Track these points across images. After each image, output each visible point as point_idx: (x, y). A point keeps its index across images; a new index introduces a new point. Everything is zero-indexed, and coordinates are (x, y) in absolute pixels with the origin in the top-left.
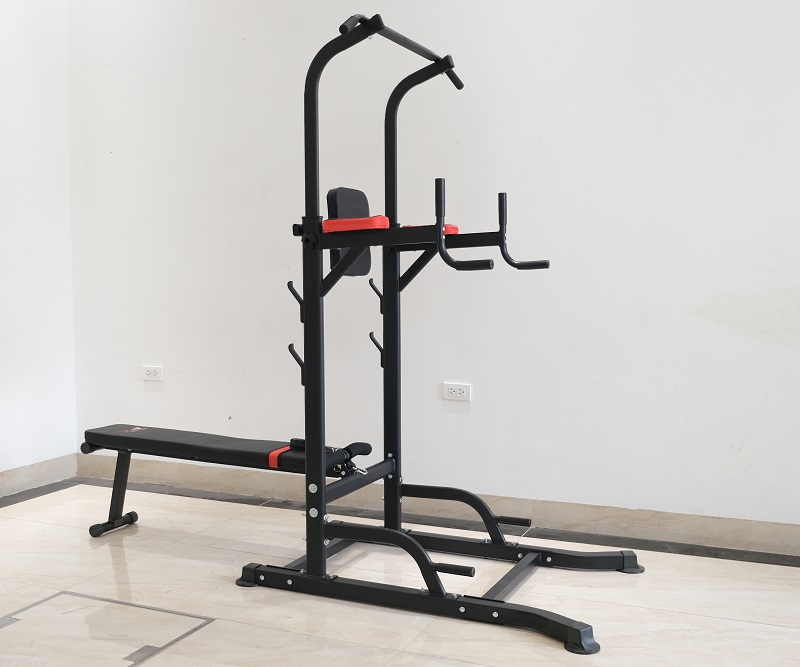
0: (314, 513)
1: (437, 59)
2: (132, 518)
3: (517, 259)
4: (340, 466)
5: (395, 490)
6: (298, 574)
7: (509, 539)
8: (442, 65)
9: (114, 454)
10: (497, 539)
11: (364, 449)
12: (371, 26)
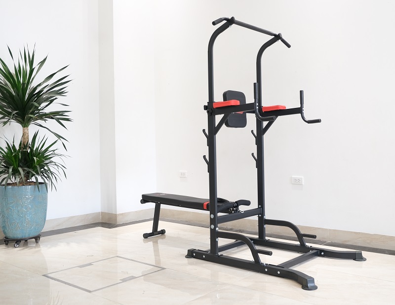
0: (213, 227)
1: (275, 35)
2: (163, 232)
3: (307, 119)
4: (231, 209)
5: (263, 222)
6: (207, 253)
7: (308, 245)
8: (277, 37)
9: (154, 204)
10: (303, 244)
11: (247, 203)
12: (231, 22)
